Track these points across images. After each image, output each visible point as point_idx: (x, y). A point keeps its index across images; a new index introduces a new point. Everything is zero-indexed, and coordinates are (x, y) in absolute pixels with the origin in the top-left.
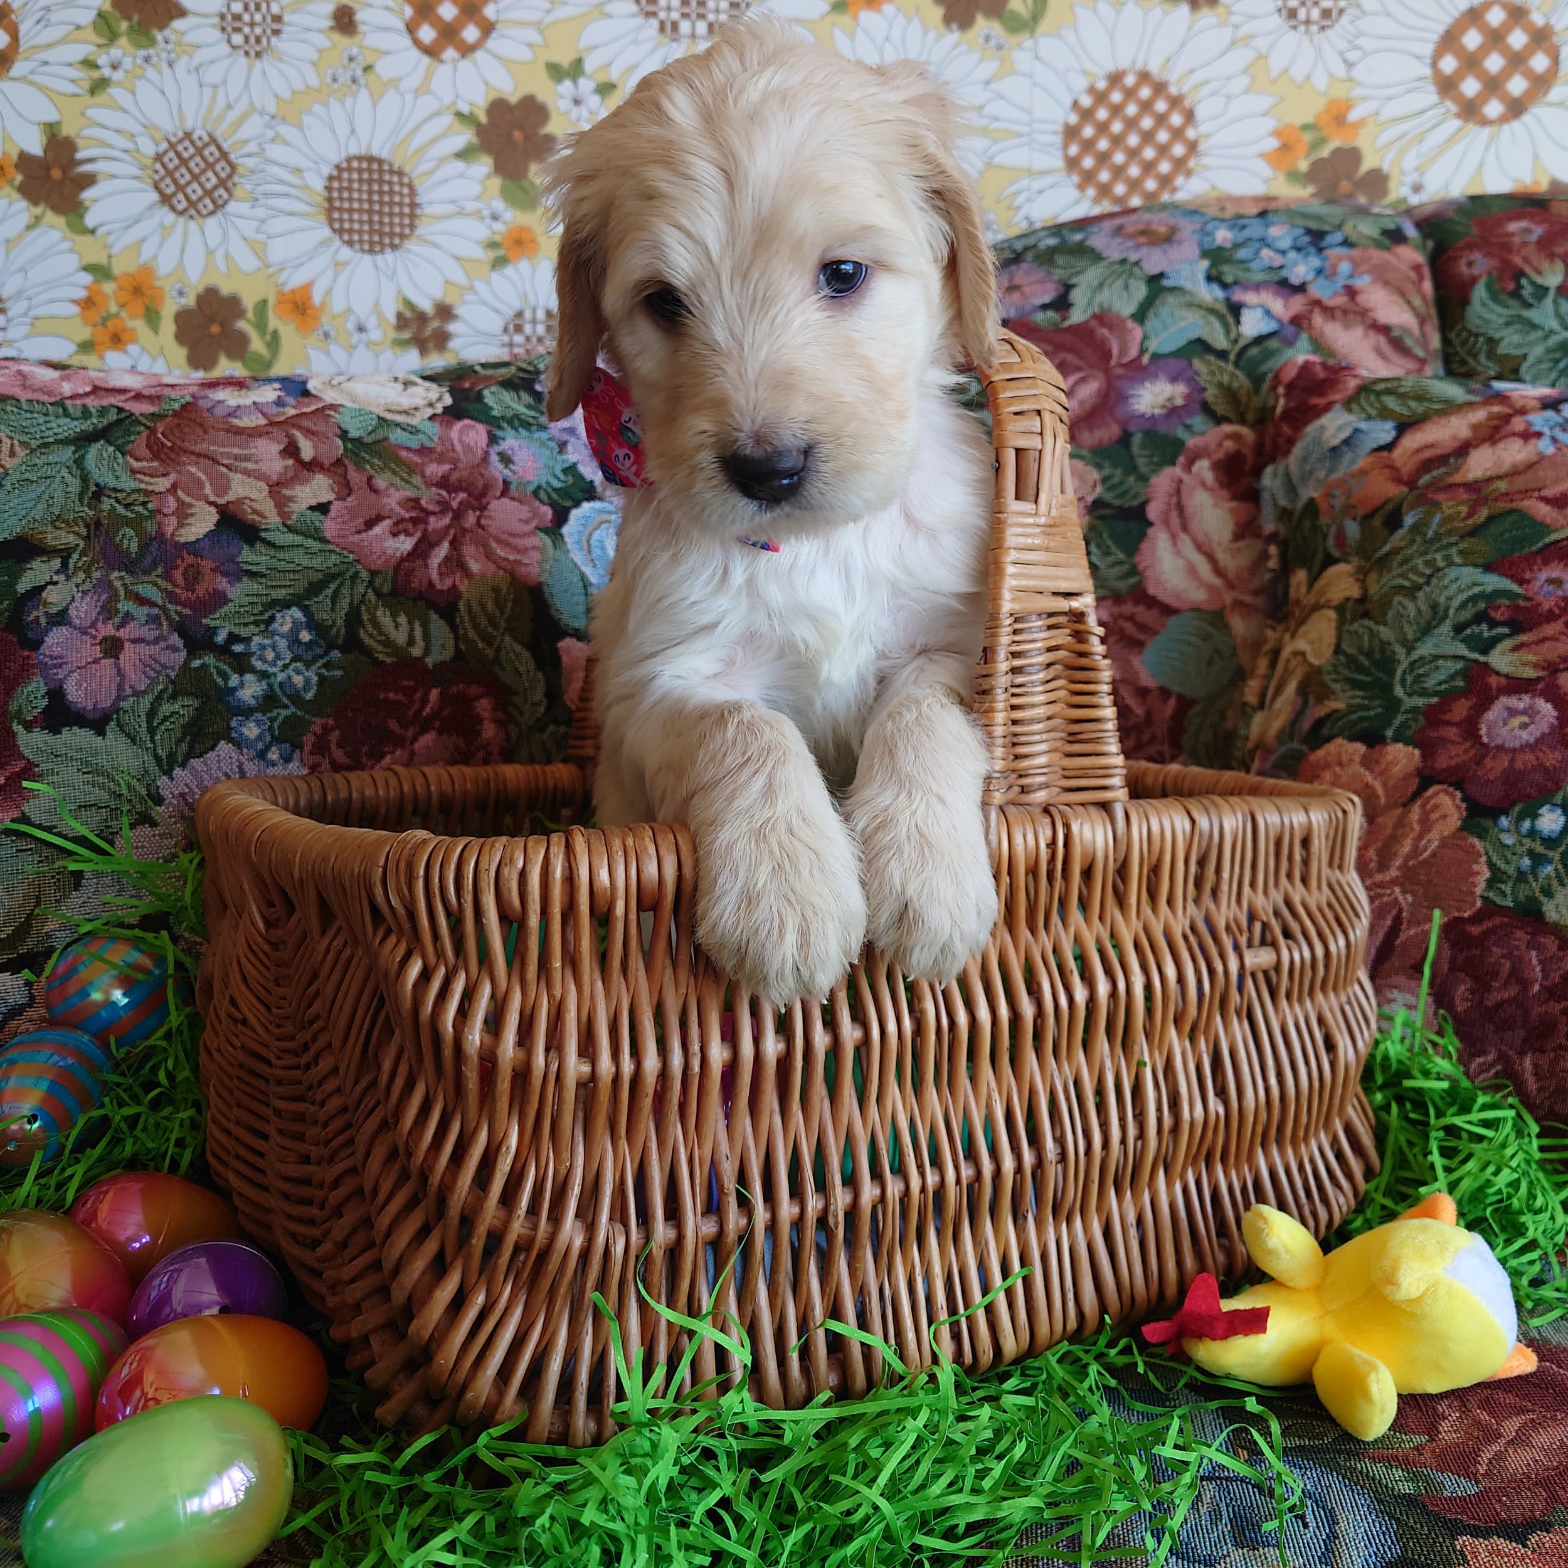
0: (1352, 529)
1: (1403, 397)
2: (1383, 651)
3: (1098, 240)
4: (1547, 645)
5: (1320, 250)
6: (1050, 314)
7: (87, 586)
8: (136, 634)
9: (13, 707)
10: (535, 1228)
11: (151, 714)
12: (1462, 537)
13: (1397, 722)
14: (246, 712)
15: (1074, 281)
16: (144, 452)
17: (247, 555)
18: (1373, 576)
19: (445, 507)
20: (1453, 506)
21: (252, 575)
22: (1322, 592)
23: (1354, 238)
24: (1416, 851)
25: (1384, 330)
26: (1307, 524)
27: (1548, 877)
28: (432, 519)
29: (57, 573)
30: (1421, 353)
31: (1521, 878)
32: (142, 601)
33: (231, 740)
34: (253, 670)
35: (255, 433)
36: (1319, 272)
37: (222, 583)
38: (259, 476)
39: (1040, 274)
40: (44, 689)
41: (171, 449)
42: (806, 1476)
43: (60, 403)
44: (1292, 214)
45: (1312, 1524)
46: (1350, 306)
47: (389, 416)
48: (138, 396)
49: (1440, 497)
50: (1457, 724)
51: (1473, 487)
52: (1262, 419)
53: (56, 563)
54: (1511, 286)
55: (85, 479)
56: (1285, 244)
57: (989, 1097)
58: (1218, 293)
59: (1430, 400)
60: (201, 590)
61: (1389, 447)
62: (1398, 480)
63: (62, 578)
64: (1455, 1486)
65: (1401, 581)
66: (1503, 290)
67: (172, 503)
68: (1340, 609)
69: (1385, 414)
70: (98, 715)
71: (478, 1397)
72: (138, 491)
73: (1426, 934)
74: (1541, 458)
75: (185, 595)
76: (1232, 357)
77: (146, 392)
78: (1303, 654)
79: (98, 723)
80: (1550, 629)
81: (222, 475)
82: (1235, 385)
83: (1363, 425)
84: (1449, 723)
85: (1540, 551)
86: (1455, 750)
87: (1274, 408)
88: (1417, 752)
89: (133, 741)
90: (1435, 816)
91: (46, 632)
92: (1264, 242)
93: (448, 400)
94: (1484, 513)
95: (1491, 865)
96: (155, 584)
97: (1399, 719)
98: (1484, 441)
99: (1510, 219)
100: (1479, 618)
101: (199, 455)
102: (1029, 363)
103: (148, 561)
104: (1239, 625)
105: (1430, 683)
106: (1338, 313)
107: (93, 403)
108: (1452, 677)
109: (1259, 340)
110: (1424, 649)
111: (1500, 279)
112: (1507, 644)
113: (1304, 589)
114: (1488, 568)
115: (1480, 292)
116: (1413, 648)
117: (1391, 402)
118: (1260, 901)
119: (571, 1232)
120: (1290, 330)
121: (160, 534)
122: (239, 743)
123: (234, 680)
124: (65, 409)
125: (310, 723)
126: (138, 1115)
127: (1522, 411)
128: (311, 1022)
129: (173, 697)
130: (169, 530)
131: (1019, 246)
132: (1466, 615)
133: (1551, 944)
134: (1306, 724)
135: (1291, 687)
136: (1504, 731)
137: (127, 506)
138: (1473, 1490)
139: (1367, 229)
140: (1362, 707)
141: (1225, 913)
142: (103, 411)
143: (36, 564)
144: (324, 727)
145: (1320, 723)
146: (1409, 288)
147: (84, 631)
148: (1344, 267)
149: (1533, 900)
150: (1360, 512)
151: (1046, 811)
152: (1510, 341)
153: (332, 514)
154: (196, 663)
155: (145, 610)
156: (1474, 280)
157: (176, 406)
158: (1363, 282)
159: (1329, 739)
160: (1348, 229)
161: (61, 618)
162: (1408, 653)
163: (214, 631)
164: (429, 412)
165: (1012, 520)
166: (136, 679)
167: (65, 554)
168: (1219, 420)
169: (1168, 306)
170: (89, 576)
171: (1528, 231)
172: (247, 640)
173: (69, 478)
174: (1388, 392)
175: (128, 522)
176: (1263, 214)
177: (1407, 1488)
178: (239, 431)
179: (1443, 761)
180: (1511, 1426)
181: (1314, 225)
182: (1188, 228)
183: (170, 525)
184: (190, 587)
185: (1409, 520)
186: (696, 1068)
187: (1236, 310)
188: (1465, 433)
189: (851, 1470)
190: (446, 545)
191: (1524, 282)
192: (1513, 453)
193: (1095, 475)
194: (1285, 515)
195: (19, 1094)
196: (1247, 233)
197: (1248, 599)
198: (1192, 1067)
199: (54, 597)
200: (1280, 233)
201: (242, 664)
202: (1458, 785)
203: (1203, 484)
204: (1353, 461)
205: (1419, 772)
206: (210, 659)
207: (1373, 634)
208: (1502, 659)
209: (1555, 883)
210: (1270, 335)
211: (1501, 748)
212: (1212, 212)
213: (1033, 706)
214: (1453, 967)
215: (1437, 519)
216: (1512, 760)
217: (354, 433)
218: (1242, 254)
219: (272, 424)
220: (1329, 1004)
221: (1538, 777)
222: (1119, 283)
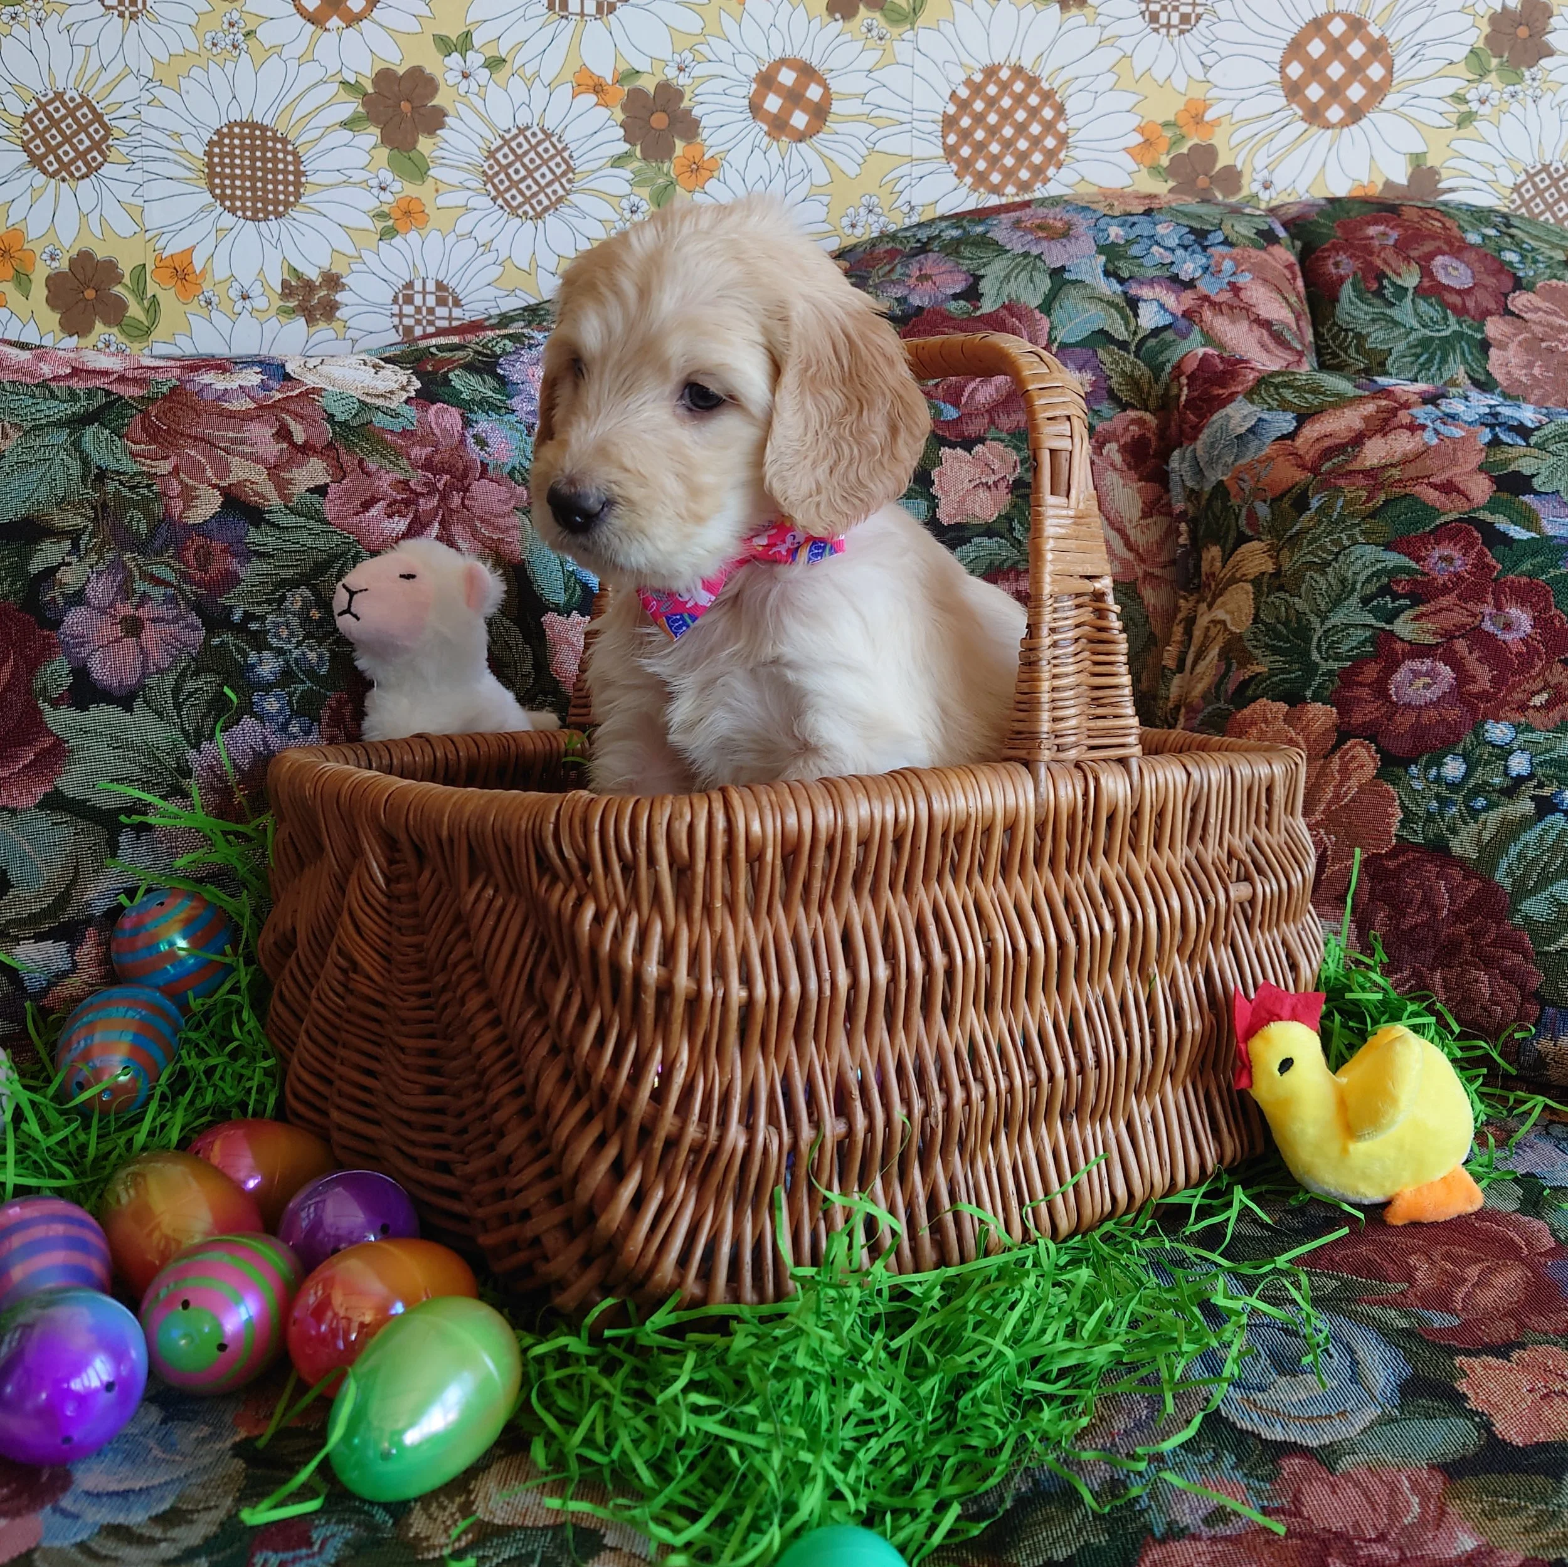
0: (1263, 510)
1: (1297, 389)
2: (1299, 621)
3: (1000, 233)
4: (1443, 614)
5: (1205, 249)
6: (962, 303)
7: (100, 567)
8: (156, 614)
9: (37, 685)
10: (706, 1132)
11: (177, 691)
12: (1364, 519)
13: (1315, 684)
14: (267, 688)
15: (982, 272)
16: (140, 435)
17: (255, 536)
18: (1285, 553)
19: (432, 489)
20: (1354, 491)
21: (261, 555)
22: (1237, 567)
23: (1233, 237)
24: (1337, 797)
25: (1266, 324)
26: (1218, 504)
27: (1453, 817)
28: (422, 501)
29: (69, 554)
30: (1299, 347)
31: (1430, 817)
32: (158, 581)
33: (253, 715)
34: (270, 648)
35: (245, 417)
36: (1206, 269)
37: (234, 564)
38: (258, 460)
39: (949, 265)
40: (67, 668)
41: (167, 432)
42: (930, 1336)
43: (44, 384)
44: (1176, 214)
45: (1336, 1355)
46: (1236, 302)
47: (368, 400)
48: (122, 379)
49: (1342, 482)
50: (1368, 685)
51: (1369, 473)
52: (1165, 406)
53: (67, 544)
54: (1375, 286)
55: (85, 461)
56: (1173, 242)
57: (1042, 1013)
58: (1118, 288)
59: (1324, 393)
60: (213, 570)
61: (1292, 436)
62: (1303, 467)
63: (75, 559)
64: (1440, 1320)
65: (1310, 558)
66: (1368, 290)
67: (175, 487)
68: (1256, 582)
69: (1285, 406)
70: (124, 693)
71: (663, 1278)
72: (142, 473)
73: (1349, 869)
74: (1428, 448)
75: (198, 575)
76: (1133, 348)
77: (130, 374)
78: (1223, 622)
79: (126, 701)
80: (1444, 601)
81: (220, 458)
82: (1137, 373)
83: (1266, 416)
84: (1361, 684)
85: (1431, 532)
86: (1370, 708)
87: (1179, 396)
88: (1334, 710)
89: (160, 715)
90: (1352, 766)
91: (65, 612)
92: (1153, 240)
93: (418, 385)
94: (1383, 497)
95: (1403, 807)
96: (169, 565)
97: (1318, 680)
98: (1376, 432)
99: (1369, 224)
100: (1384, 591)
101: (196, 438)
102: (1056, 374)
103: (158, 543)
104: (1149, 595)
105: (1343, 649)
106: (1225, 308)
107: (77, 384)
108: (1362, 644)
109: (1156, 332)
110: (1336, 619)
111: (1364, 277)
112: (1409, 614)
113: (1219, 564)
114: (1388, 547)
115: (1347, 291)
116: (1327, 618)
117: (1288, 394)
118: (1236, 842)
119: (736, 1136)
120: (1183, 323)
121: (168, 515)
122: (261, 718)
123: (253, 657)
124: (51, 392)
125: (326, 697)
126: (215, 1067)
127: (1406, 406)
128: (455, 966)
129: (196, 674)
130: (176, 512)
131: (923, 235)
132: (1372, 588)
133: (1457, 874)
134: (1231, 687)
135: (1214, 652)
136: (1410, 691)
137: (131, 488)
138: (1457, 1322)
139: (1243, 229)
140: (1283, 671)
141: (1212, 852)
142: (91, 394)
143: (46, 545)
144: (338, 701)
145: (1244, 684)
146: (1285, 286)
147: (102, 611)
148: (1228, 265)
149: (1440, 837)
150: (1269, 496)
151: (1078, 766)
152: (1376, 337)
153: (330, 496)
154: (216, 641)
155: (162, 590)
156: (1342, 280)
157: (165, 389)
158: (1244, 279)
159: (1254, 699)
160: (1227, 227)
161: (78, 598)
162: (1322, 623)
163: (230, 610)
164: (405, 396)
165: (1050, 512)
166: (159, 657)
167: (75, 536)
168: (1124, 407)
169: (1071, 299)
170: (101, 557)
171: (1384, 234)
172: (262, 619)
173: (69, 461)
174: (1287, 385)
175: (135, 505)
176: (1148, 212)
177: (1403, 1324)
178: (232, 415)
179: (1358, 718)
180: (1473, 1272)
181: (1196, 225)
182: (1082, 224)
183: (177, 507)
184: (202, 567)
185: (1315, 503)
186: (828, 993)
187: (1133, 303)
188: (1359, 425)
189: (970, 1326)
190: (436, 524)
191: (1385, 282)
192: (1402, 444)
193: (1015, 457)
194: (1192, 495)
195: (106, 1048)
196: (1137, 230)
197: (1157, 571)
198: (1191, 985)
199: (70, 577)
200: (1167, 231)
201: (259, 642)
202: (1372, 739)
203: (1113, 465)
204: (1260, 449)
205: (1337, 728)
206: (228, 637)
207: (1288, 606)
208: (1404, 627)
209: (1459, 822)
210: (1165, 328)
211: (1408, 705)
212: (1102, 209)
213: (1067, 675)
214: (1373, 898)
215: (1340, 503)
216: (1419, 716)
217: (340, 417)
218: (1135, 250)
219: (261, 407)
220: (1290, 931)
221: (1442, 730)
222: (1024, 276)
